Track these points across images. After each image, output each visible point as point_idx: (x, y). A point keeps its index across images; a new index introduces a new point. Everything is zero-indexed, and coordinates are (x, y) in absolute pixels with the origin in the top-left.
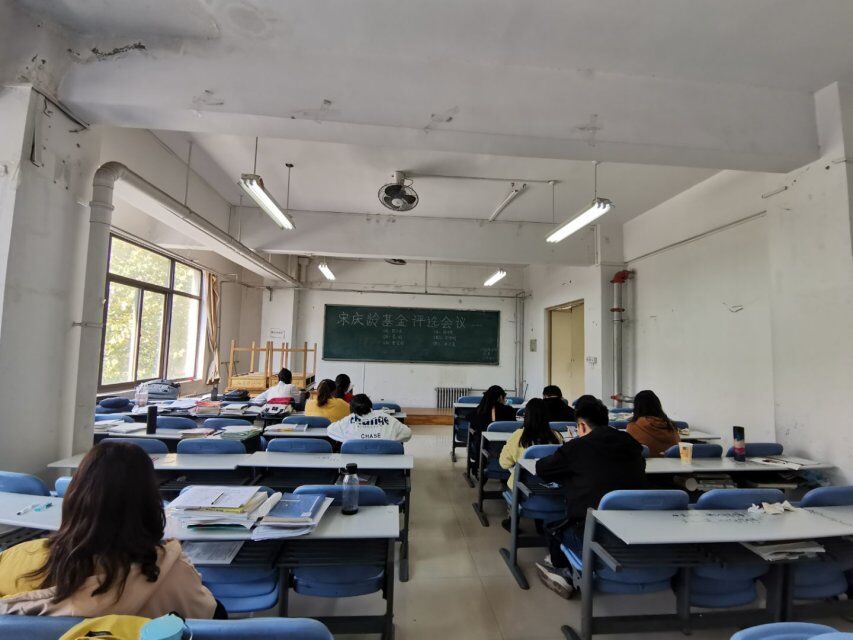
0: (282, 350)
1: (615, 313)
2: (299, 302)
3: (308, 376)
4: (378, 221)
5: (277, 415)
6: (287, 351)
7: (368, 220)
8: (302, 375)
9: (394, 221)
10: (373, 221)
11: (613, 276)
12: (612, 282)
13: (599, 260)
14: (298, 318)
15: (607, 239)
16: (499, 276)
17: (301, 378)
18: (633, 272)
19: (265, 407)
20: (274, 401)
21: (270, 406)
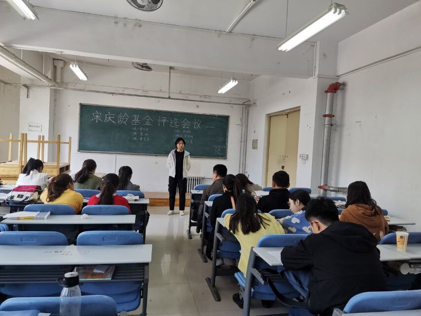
0: (39, 142)
1: (327, 118)
2: (55, 100)
3: (61, 165)
4: (125, 25)
5: (21, 203)
6: (43, 142)
7: (116, 23)
8: (55, 164)
9: (140, 26)
10: (121, 24)
11: (328, 87)
12: (327, 92)
13: (317, 73)
14: (54, 115)
15: (324, 55)
16: (232, 84)
17: (53, 167)
18: (344, 84)
19: (10, 194)
20: (19, 189)
21: (16, 194)
